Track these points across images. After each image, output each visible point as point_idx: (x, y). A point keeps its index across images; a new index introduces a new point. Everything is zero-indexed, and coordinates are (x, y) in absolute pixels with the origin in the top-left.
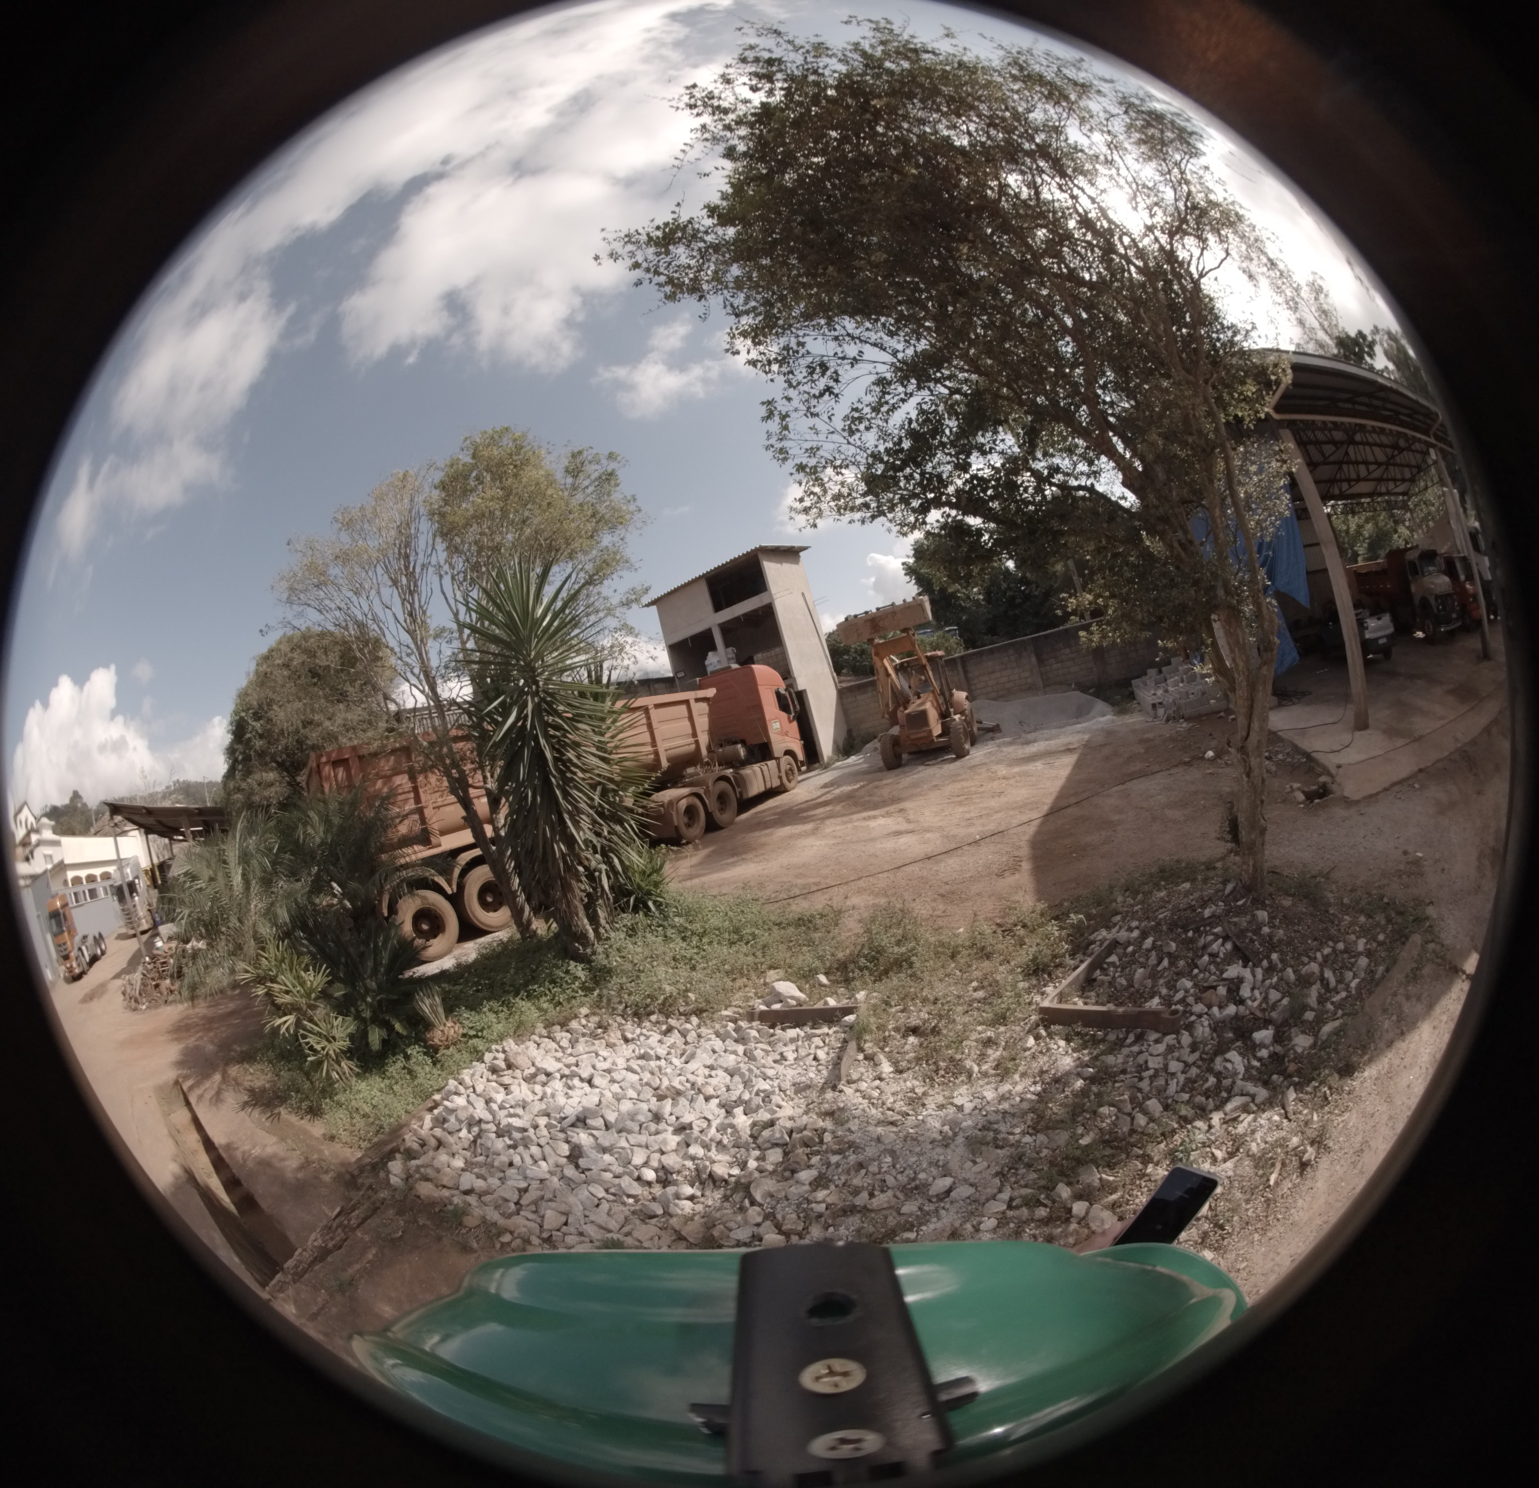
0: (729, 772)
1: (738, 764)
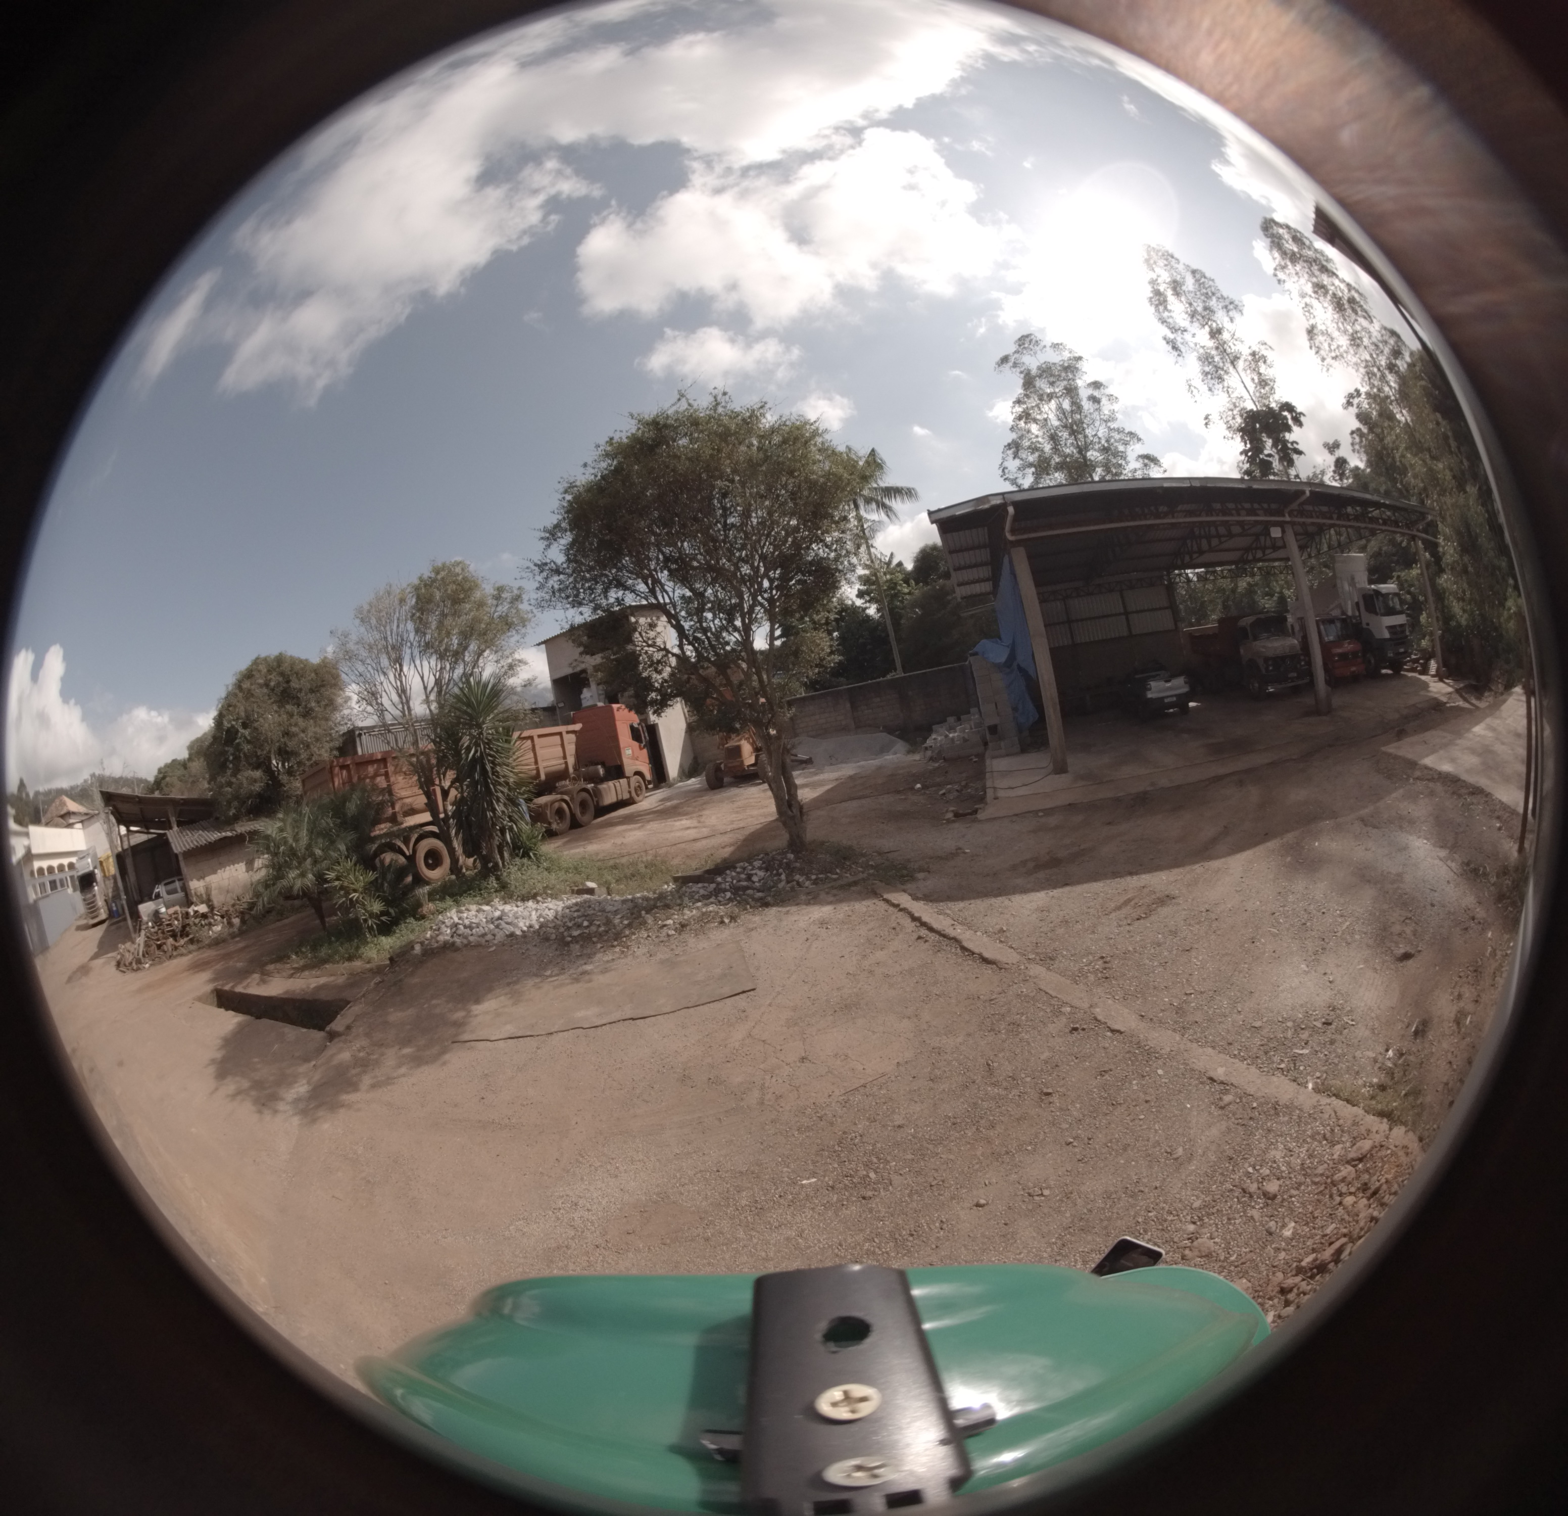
0: (590, 786)
1: (597, 780)
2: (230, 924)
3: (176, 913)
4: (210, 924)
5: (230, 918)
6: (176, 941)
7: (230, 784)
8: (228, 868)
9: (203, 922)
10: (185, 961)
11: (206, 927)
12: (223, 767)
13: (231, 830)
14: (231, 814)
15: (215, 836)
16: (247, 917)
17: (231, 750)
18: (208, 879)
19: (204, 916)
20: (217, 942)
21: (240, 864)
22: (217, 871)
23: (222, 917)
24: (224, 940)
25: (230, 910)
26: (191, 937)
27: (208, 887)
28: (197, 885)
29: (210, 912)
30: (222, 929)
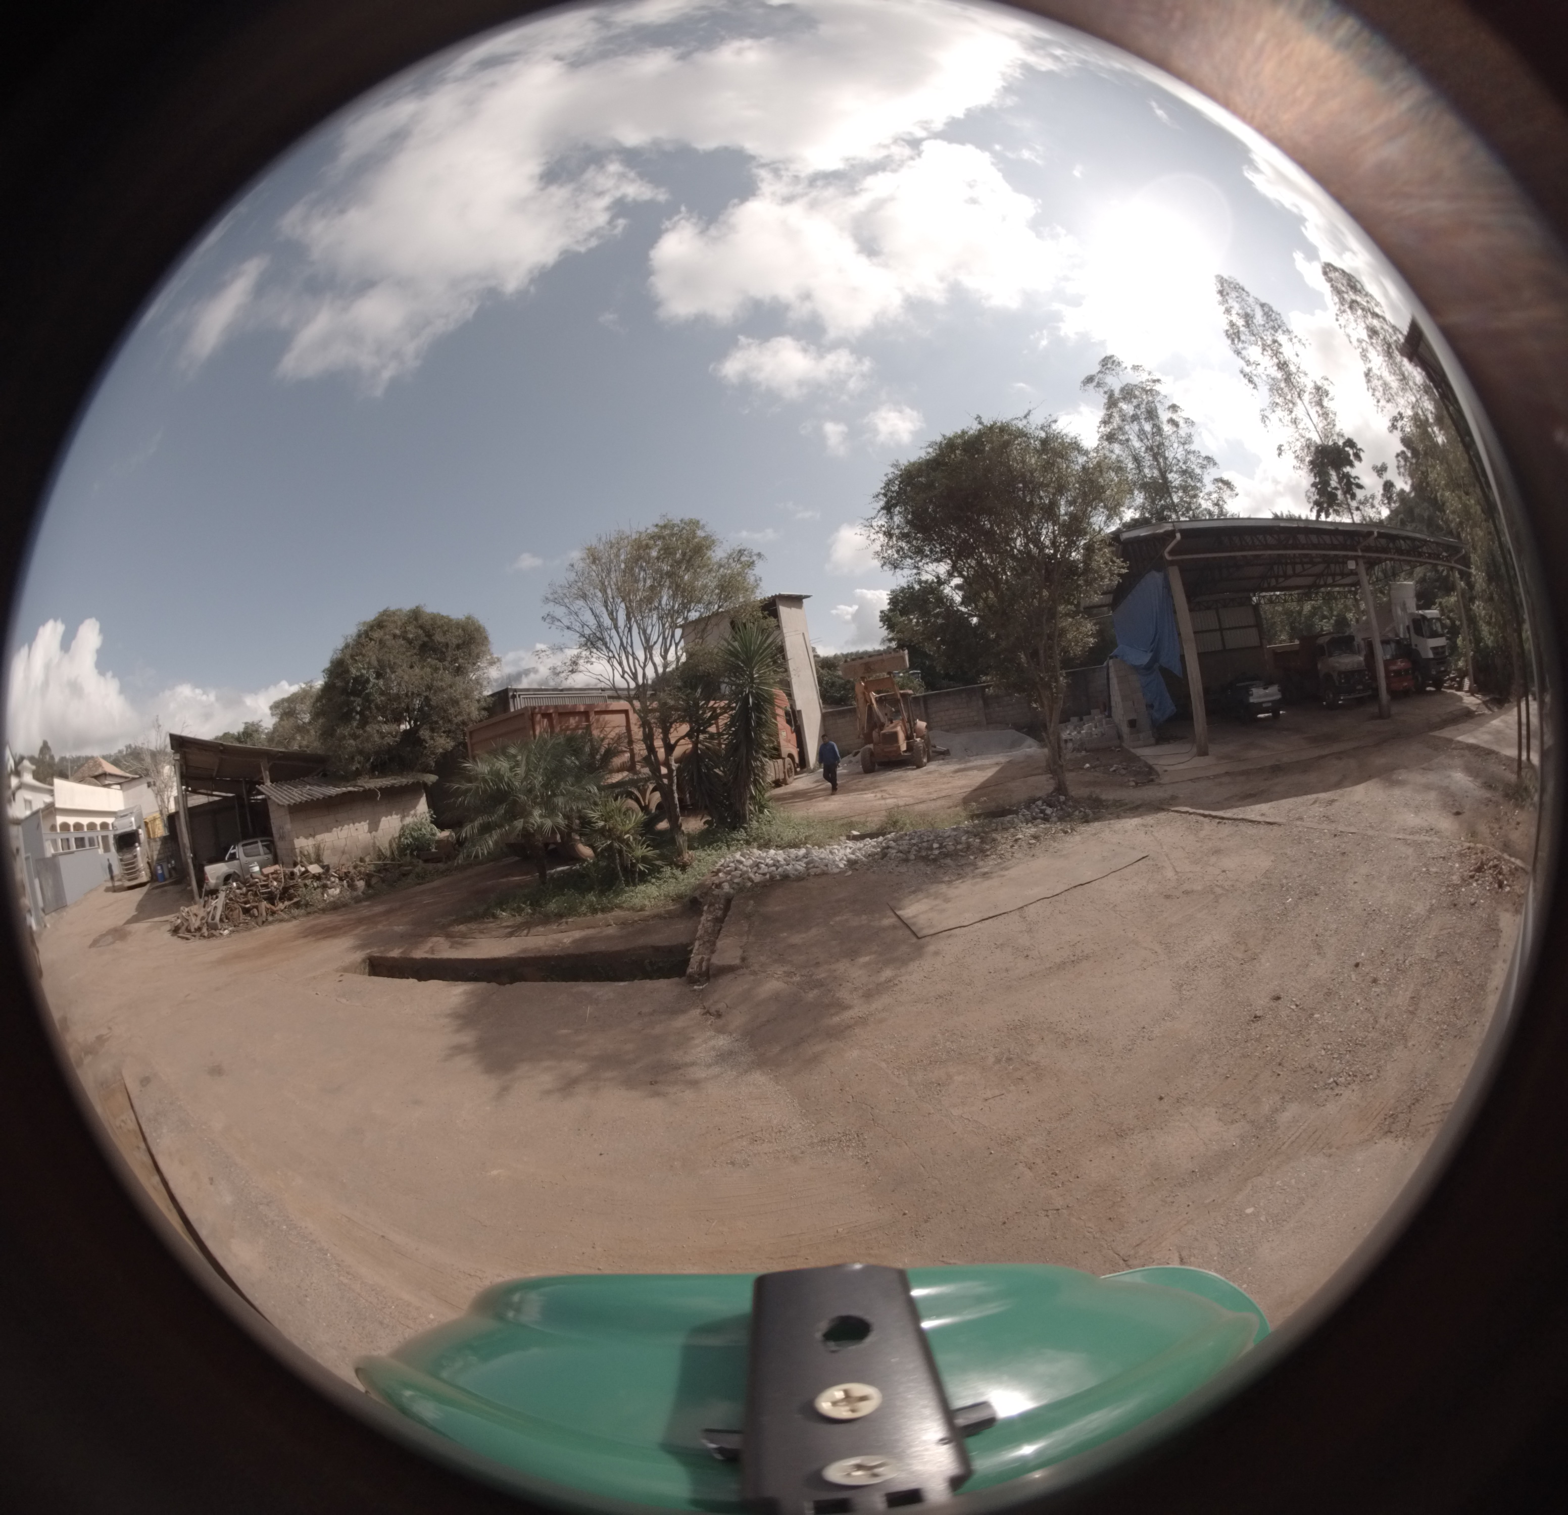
2: (352, 886)
3: (275, 872)
4: (325, 887)
5: (352, 879)
6: (273, 904)
7: (355, 737)
8: (346, 826)
9: (315, 884)
10: (290, 927)
11: (319, 890)
12: (346, 718)
13: (354, 786)
14: (354, 768)
15: (333, 791)
16: (374, 881)
17: (359, 700)
18: (319, 837)
19: (317, 877)
20: (335, 907)
21: (363, 823)
22: (331, 829)
23: (341, 879)
24: (345, 905)
25: (349, 872)
26: (295, 900)
27: (319, 846)
28: (303, 843)
29: (324, 873)
30: (341, 892)
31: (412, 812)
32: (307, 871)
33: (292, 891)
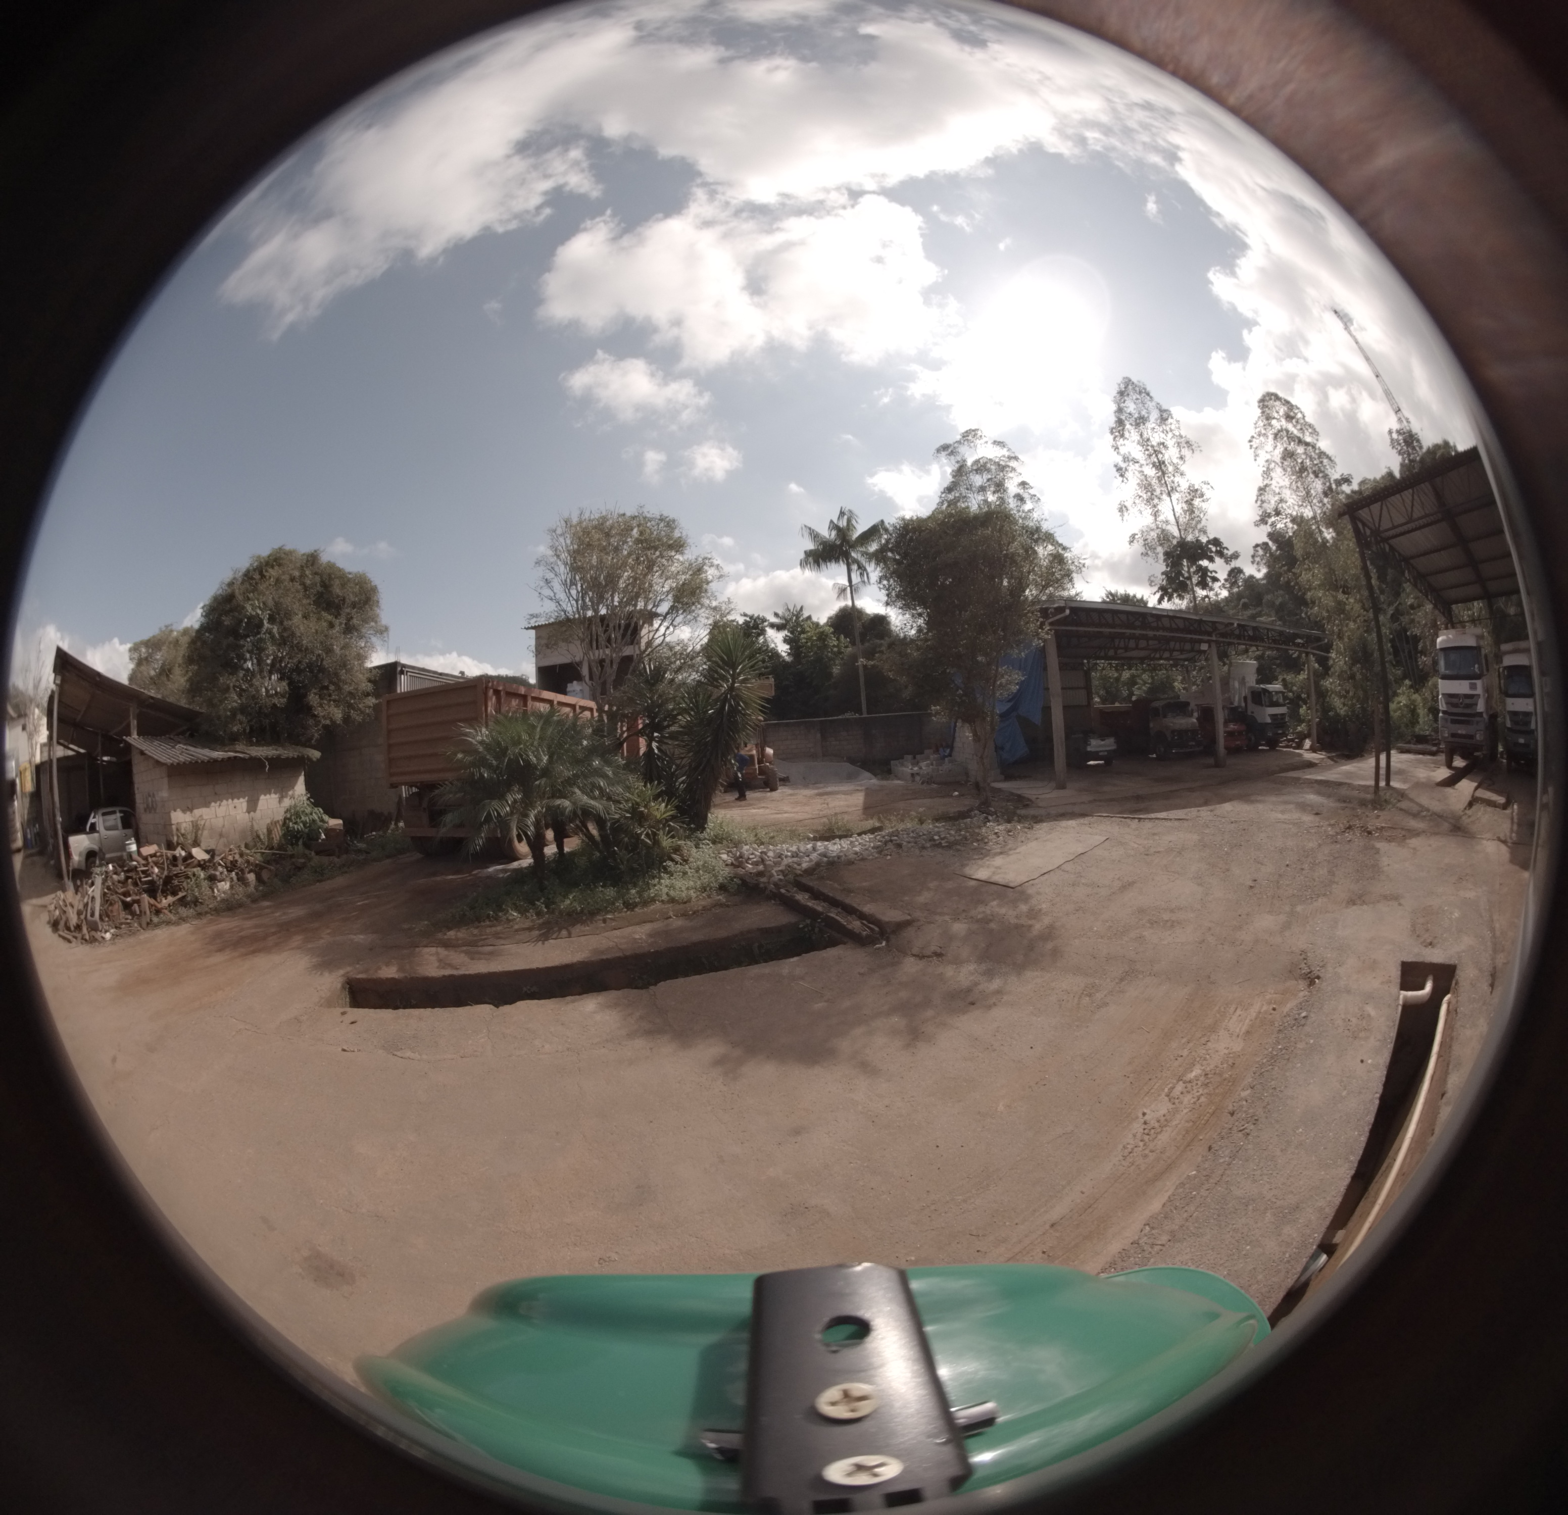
2: (242, 881)
3: (155, 855)
4: (212, 879)
5: (241, 871)
6: (156, 899)
8: (225, 802)
9: (200, 874)
11: (207, 883)
14: (235, 729)
16: (266, 875)
18: (197, 812)
19: (202, 865)
20: (229, 907)
21: (241, 800)
22: (210, 803)
23: (229, 871)
24: (240, 905)
25: (236, 861)
26: (181, 895)
27: (197, 825)
28: (180, 819)
29: (210, 861)
30: (232, 887)
31: (290, 793)
32: (190, 856)
33: (176, 882)
